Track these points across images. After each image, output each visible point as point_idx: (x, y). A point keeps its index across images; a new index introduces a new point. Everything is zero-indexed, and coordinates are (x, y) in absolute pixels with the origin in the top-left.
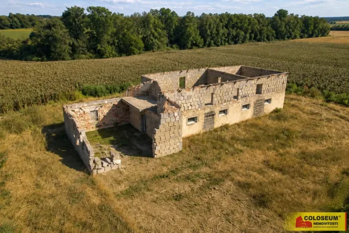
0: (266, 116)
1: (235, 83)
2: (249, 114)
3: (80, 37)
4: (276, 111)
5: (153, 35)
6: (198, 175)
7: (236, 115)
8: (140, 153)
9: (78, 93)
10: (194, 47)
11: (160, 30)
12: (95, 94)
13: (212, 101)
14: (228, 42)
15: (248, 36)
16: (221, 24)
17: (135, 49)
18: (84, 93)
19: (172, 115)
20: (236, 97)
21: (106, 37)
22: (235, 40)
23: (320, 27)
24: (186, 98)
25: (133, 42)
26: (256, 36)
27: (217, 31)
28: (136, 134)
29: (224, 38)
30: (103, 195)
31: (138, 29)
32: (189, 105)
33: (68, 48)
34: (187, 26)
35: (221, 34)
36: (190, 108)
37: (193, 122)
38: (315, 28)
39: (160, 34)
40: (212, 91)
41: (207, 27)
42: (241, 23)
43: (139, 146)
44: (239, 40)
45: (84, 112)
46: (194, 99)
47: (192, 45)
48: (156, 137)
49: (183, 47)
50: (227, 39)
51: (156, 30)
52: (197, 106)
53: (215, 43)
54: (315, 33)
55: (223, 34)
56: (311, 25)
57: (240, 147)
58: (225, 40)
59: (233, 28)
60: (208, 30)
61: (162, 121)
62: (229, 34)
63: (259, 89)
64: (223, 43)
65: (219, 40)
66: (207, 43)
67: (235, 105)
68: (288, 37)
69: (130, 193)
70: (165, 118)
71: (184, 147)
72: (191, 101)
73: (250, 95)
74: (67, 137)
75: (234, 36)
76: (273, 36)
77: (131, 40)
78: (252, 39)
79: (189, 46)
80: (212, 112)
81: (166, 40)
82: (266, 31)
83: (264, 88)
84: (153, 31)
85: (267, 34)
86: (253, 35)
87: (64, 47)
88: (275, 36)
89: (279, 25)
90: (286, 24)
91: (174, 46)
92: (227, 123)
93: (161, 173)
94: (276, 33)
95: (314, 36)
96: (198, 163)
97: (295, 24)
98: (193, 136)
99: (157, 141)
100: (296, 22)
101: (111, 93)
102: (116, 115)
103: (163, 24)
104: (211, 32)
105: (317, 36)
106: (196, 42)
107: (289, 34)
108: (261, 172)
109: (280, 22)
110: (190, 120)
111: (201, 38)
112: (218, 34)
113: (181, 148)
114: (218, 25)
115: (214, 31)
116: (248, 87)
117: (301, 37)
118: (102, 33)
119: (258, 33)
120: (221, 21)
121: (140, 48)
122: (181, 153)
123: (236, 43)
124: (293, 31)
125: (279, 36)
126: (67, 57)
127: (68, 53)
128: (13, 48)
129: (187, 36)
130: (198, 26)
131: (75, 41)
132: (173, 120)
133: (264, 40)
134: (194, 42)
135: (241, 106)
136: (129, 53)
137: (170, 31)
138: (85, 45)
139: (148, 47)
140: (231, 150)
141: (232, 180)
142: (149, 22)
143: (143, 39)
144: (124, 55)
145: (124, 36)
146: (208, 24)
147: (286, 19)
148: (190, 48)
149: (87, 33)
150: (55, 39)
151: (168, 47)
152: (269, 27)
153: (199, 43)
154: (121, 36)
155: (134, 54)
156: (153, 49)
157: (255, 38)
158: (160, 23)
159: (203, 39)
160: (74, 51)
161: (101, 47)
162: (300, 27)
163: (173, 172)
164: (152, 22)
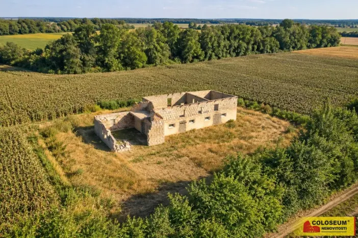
0: (222, 124)
1: (199, 104)
2: (210, 123)
3: (90, 52)
4: (230, 121)
5: (156, 48)
6: (171, 154)
7: (201, 124)
8: (141, 144)
9: (98, 107)
10: (196, 60)
11: (163, 44)
12: (109, 107)
14: (229, 53)
15: (250, 47)
16: (223, 37)
17: (139, 62)
18: (102, 107)
20: (200, 112)
21: (113, 51)
22: (237, 52)
23: (329, 36)
24: (167, 112)
25: (137, 56)
26: (259, 47)
27: (219, 43)
28: (138, 134)
29: (225, 50)
30: (122, 161)
31: (142, 43)
32: (169, 117)
34: (189, 40)
35: (222, 47)
36: (170, 118)
37: (172, 127)
38: (323, 37)
39: (162, 48)
40: (184, 109)
41: (208, 40)
42: (243, 34)
43: (140, 140)
44: (240, 52)
45: (107, 120)
46: (173, 114)
47: (194, 57)
49: (184, 60)
50: (228, 51)
51: (159, 44)
52: (174, 118)
53: (216, 55)
54: (324, 43)
55: (225, 46)
56: (319, 34)
57: (198, 142)
58: (226, 52)
59: (235, 40)
60: (210, 44)
61: (152, 126)
62: (230, 46)
63: (216, 108)
64: (224, 55)
65: (221, 52)
66: (208, 55)
67: (200, 117)
68: (294, 48)
69: (135, 161)
70: (154, 124)
71: (166, 141)
73: (210, 111)
74: (96, 135)
75: (236, 47)
76: (277, 46)
77: (135, 53)
78: (255, 50)
79: (191, 58)
80: (184, 121)
81: (168, 53)
82: (270, 42)
83: (219, 107)
84: (156, 45)
85: (270, 45)
86: (256, 47)
87: (76, 60)
88: (279, 46)
89: (283, 36)
90: (291, 34)
91: (176, 59)
92: (194, 128)
93: (152, 153)
94: (280, 44)
95: (323, 46)
96: (172, 149)
97: (300, 35)
98: (172, 135)
99: (150, 136)
100: (301, 32)
101: (121, 107)
102: (126, 122)
103: (165, 37)
104: (212, 45)
105: (326, 46)
106: (197, 54)
107: (294, 44)
108: (205, 153)
109: (284, 32)
110: (170, 125)
111: (202, 51)
112: (219, 46)
113: (164, 141)
114: (219, 37)
115: (216, 44)
116: (210, 105)
117: (309, 47)
118: (109, 47)
119: (261, 44)
120: (223, 33)
121: (143, 61)
122: (163, 144)
123: (237, 55)
124: (298, 41)
125: (283, 46)
126: (79, 70)
127: (79, 66)
128: (30, 60)
129: (188, 49)
130: (200, 39)
131: (85, 56)
132: (159, 125)
133: (267, 52)
134: (195, 55)
135: (204, 118)
136: (133, 66)
137: (172, 44)
138: (94, 59)
139: (151, 61)
140: (192, 143)
141: (188, 157)
142: (152, 36)
143: (147, 52)
144: (129, 68)
145: (129, 50)
146: (210, 36)
147: (291, 30)
148: (192, 61)
149: (96, 47)
150: (68, 54)
151: (170, 60)
152: (273, 38)
153: (200, 55)
154: (126, 50)
155: (138, 67)
156: (155, 63)
157: (258, 49)
158: (163, 37)
159: (203, 52)
160: (84, 64)
161: (109, 60)
162: (307, 37)
163: (158, 153)
164: (155, 36)
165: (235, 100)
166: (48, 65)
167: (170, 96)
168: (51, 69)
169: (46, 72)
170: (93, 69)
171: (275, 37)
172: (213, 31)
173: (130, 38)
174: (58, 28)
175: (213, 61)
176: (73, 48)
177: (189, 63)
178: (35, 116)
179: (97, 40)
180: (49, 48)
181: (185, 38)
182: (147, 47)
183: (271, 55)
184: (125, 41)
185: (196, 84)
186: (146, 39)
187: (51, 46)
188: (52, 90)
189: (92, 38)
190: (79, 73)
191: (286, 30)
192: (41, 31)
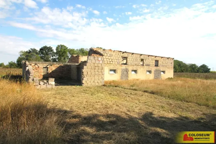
1: (141, 55)
2: (151, 77)
7: (143, 75)
13: (127, 62)
19: (96, 58)
24: (108, 55)
32: (110, 60)
45: (39, 67)
46: (115, 58)
48: (84, 70)
52: (116, 63)
63: (157, 63)
67: (142, 69)
70: (91, 60)
72: (112, 58)
73: (151, 65)
80: (126, 69)
83: (160, 63)
99: (85, 74)
165: (171, 61)
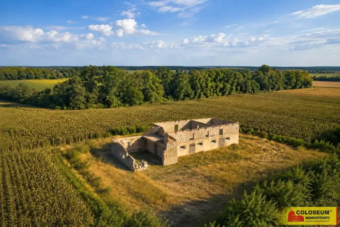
0: (227, 147)
1: (206, 128)
2: (216, 146)
3: (93, 91)
5: (152, 88)
6: (186, 173)
8: (156, 164)
10: (187, 98)
11: (157, 85)
13: (193, 137)
14: (216, 93)
15: (234, 88)
16: (210, 79)
17: (136, 100)
19: (172, 144)
20: (207, 136)
21: (114, 90)
22: (223, 92)
23: (302, 79)
25: (135, 95)
26: (241, 87)
27: (206, 84)
28: (152, 155)
29: (212, 90)
31: (139, 84)
32: (181, 139)
33: (82, 99)
34: (180, 81)
35: (209, 87)
36: (182, 141)
37: (183, 149)
38: (297, 80)
39: (157, 87)
40: (193, 133)
41: (197, 81)
42: (227, 77)
44: (225, 92)
45: (123, 143)
46: (184, 137)
47: (185, 96)
48: (165, 154)
49: (176, 98)
50: (215, 91)
51: (154, 84)
53: (205, 94)
54: (298, 85)
55: (212, 87)
56: (293, 78)
57: (208, 162)
58: (213, 92)
59: (220, 82)
60: (198, 84)
61: (167, 147)
62: (217, 87)
64: (212, 94)
65: (208, 92)
66: (198, 94)
68: (272, 89)
69: (155, 179)
70: (169, 146)
71: (179, 161)
72: (182, 137)
73: (215, 135)
75: (222, 87)
76: (257, 87)
77: (133, 92)
78: (239, 90)
79: (182, 96)
81: (162, 92)
82: (251, 84)
83: (224, 131)
84: (152, 85)
85: (251, 86)
86: (239, 88)
87: (81, 98)
88: (259, 88)
89: (262, 79)
90: (269, 78)
91: (169, 97)
92: (202, 150)
93: (168, 172)
94: (260, 86)
95: (298, 87)
96: (186, 168)
97: (277, 78)
98: (183, 156)
99: (165, 157)
100: (278, 76)
102: (139, 145)
103: (160, 79)
104: (201, 85)
105: (300, 88)
106: (188, 93)
107: (272, 86)
109: (263, 76)
110: (181, 147)
111: (192, 90)
112: (207, 87)
113: (177, 162)
114: (207, 79)
115: (204, 85)
116: (214, 131)
117: (285, 88)
118: (111, 87)
119: (243, 85)
120: (209, 76)
121: (140, 99)
122: (177, 164)
123: (223, 94)
124: (276, 83)
125: (263, 87)
126: (82, 106)
127: (83, 103)
128: (39, 98)
129: (180, 89)
130: (189, 81)
131: (89, 94)
132: (173, 146)
133: (249, 92)
134: (186, 94)
135: (210, 141)
136: (131, 103)
137: (165, 85)
138: (96, 97)
139: (147, 98)
140: (204, 163)
141: (203, 175)
142: (148, 78)
143: (144, 91)
144: (127, 105)
145: (128, 90)
146: (198, 79)
147: (269, 74)
148: (183, 99)
149: (99, 87)
150: (75, 92)
151: (163, 98)
152: (254, 81)
153: (191, 94)
154: (125, 89)
155: (136, 104)
156: (151, 100)
157: (241, 90)
158: (157, 79)
159: (194, 91)
160: (87, 101)
161: (110, 98)
162: (283, 80)
163: (174, 172)
164: (151, 77)
165: (237, 126)
166: (55, 102)
167: (177, 123)
168: (58, 105)
169: (53, 108)
170: (95, 105)
171: (255, 79)
172: (201, 74)
173: (129, 80)
174: (61, 74)
175: (202, 98)
176: (79, 87)
177: (180, 100)
178: (55, 141)
179: (99, 80)
180: (57, 88)
181: (177, 79)
182: (143, 87)
183: (253, 94)
184: (124, 82)
185: (194, 115)
186: (143, 80)
187: (60, 86)
188: (65, 121)
189: (95, 79)
190: (82, 109)
191: (264, 74)
192: (45, 77)
